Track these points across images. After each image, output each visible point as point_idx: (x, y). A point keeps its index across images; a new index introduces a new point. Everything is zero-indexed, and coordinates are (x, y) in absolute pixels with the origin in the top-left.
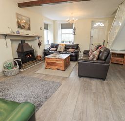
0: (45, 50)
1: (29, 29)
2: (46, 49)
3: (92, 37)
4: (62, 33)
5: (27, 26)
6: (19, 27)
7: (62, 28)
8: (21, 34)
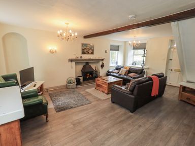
0: (108, 72)
1: (92, 53)
2: (110, 71)
3: (171, 60)
4: (134, 54)
5: (90, 52)
6: (83, 53)
7: (133, 49)
8: (84, 58)
